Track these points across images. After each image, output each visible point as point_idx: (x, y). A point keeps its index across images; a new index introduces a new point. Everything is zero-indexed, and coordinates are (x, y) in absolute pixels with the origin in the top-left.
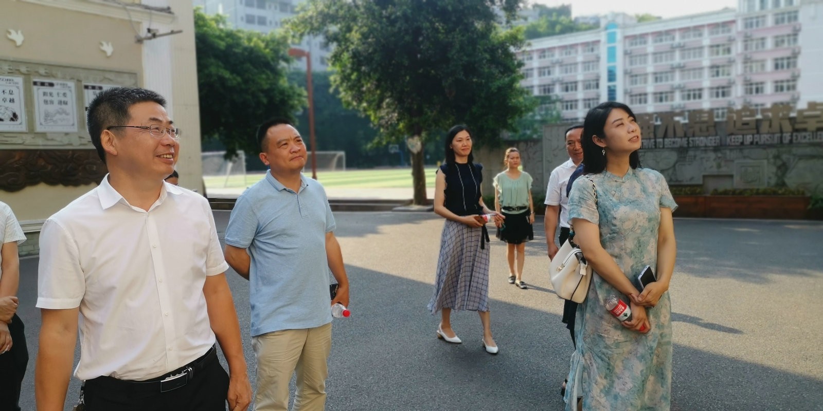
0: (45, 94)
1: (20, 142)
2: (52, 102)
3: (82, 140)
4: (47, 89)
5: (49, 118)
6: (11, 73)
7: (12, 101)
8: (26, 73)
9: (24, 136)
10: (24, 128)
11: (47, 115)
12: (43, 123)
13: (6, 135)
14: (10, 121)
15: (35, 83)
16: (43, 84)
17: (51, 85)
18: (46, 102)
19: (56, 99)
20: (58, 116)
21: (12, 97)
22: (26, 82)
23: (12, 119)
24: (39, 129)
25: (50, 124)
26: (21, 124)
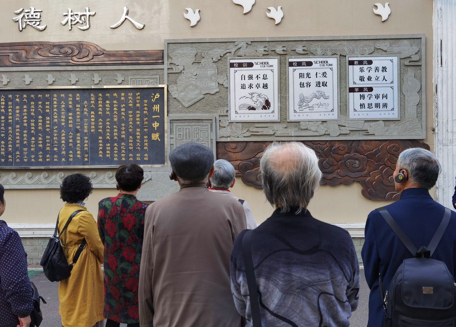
0: (301, 75)
1: (271, 132)
2: (309, 85)
3: (342, 128)
4: (304, 70)
5: (305, 104)
6: (266, 55)
7: (265, 86)
8: (282, 53)
9: (276, 126)
10: (275, 117)
11: (302, 100)
12: (298, 110)
13: (257, 125)
14: (262, 109)
15: (291, 64)
16: (299, 64)
17: (309, 64)
18: (302, 85)
19: (313, 80)
20: (315, 101)
21: (265, 82)
22: (280, 63)
23: (264, 108)
24: (292, 117)
25: (305, 110)
26: (273, 112)
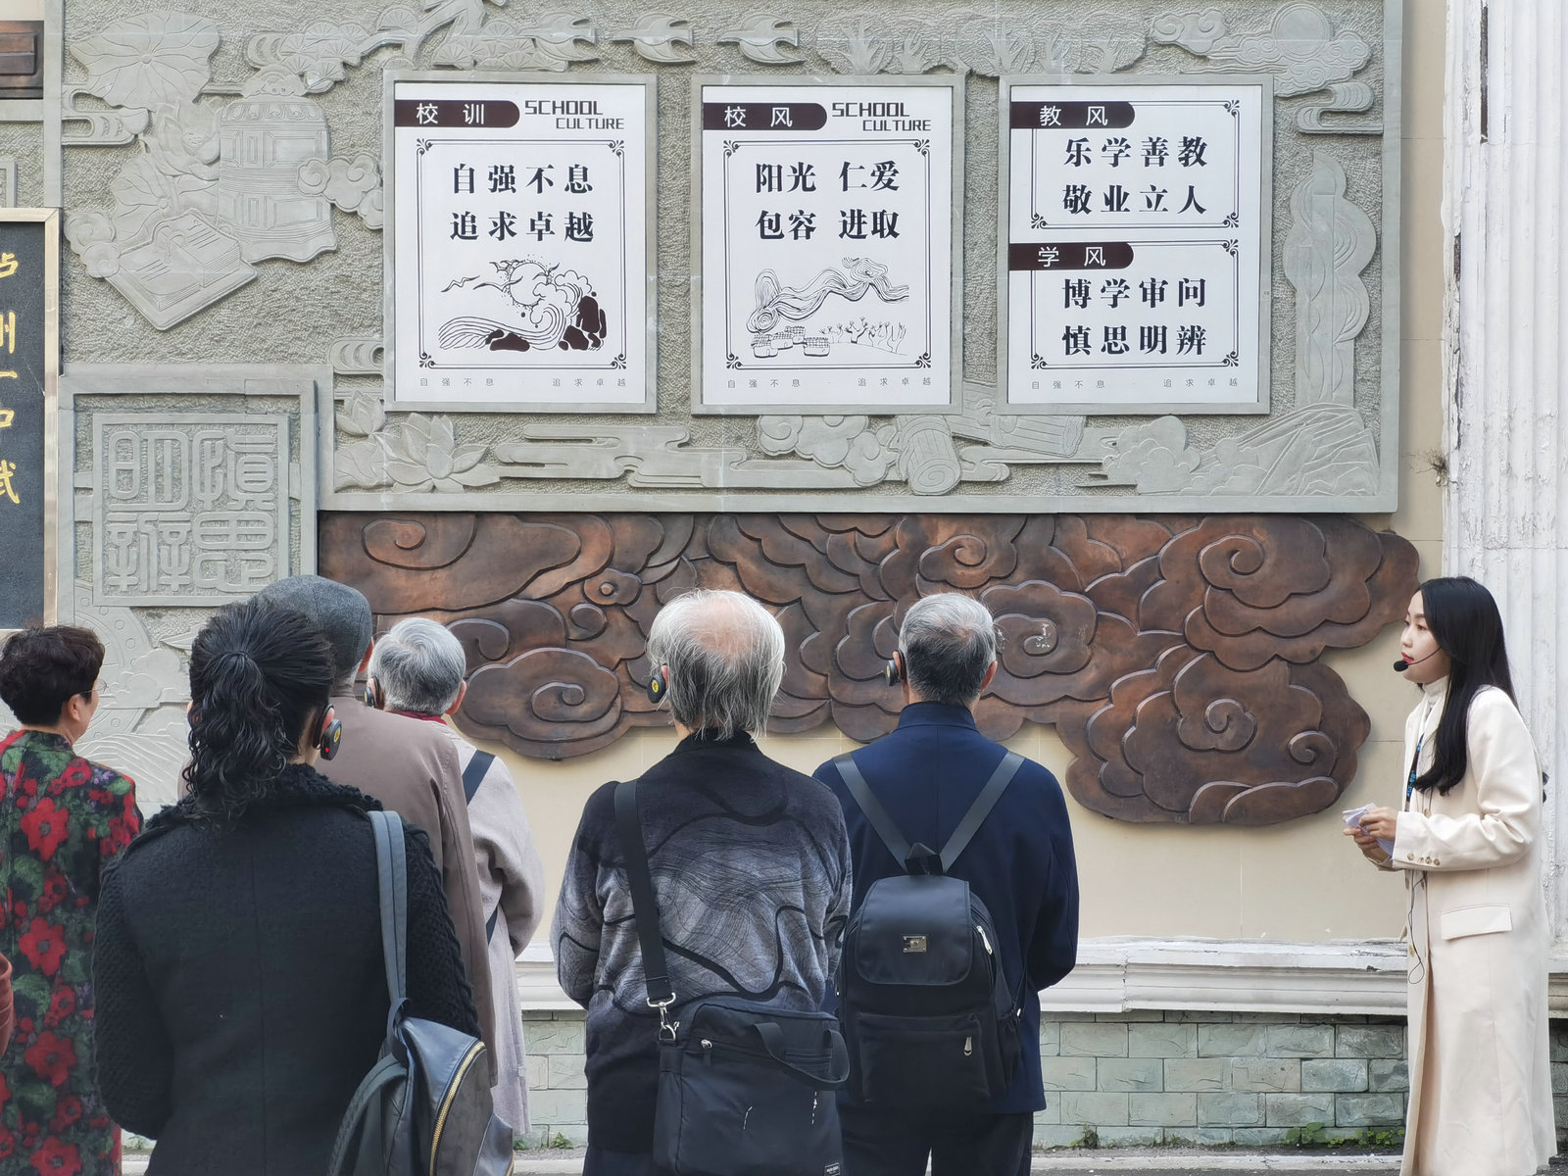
0: (766, 177)
1: (610, 468)
2: (804, 226)
3: (970, 451)
4: (782, 147)
5: (782, 324)
6: (584, 65)
7: (580, 228)
8: (670, 55)
9: (632, 437)
10: (632, 389)
11: (770, 307)
12: (746, 357)
13: (534, 429)
14: (563, 346)
15: (714, 116)
16: (758, 117)
17: (809, 117)
18: (769, 227)
19: (827, 204)
20: (836, 310)
21: (579, 204)
22: (660, 111)
23: (573, 339)
24: (720, 390)
25: (784, 359)
26: (619, 362)
